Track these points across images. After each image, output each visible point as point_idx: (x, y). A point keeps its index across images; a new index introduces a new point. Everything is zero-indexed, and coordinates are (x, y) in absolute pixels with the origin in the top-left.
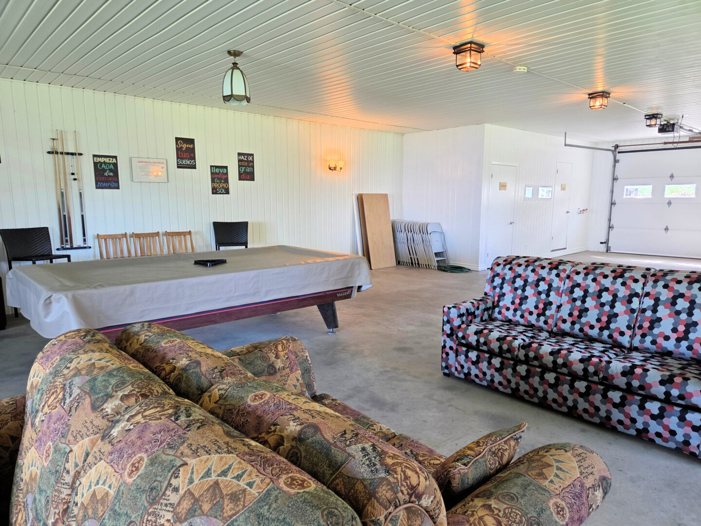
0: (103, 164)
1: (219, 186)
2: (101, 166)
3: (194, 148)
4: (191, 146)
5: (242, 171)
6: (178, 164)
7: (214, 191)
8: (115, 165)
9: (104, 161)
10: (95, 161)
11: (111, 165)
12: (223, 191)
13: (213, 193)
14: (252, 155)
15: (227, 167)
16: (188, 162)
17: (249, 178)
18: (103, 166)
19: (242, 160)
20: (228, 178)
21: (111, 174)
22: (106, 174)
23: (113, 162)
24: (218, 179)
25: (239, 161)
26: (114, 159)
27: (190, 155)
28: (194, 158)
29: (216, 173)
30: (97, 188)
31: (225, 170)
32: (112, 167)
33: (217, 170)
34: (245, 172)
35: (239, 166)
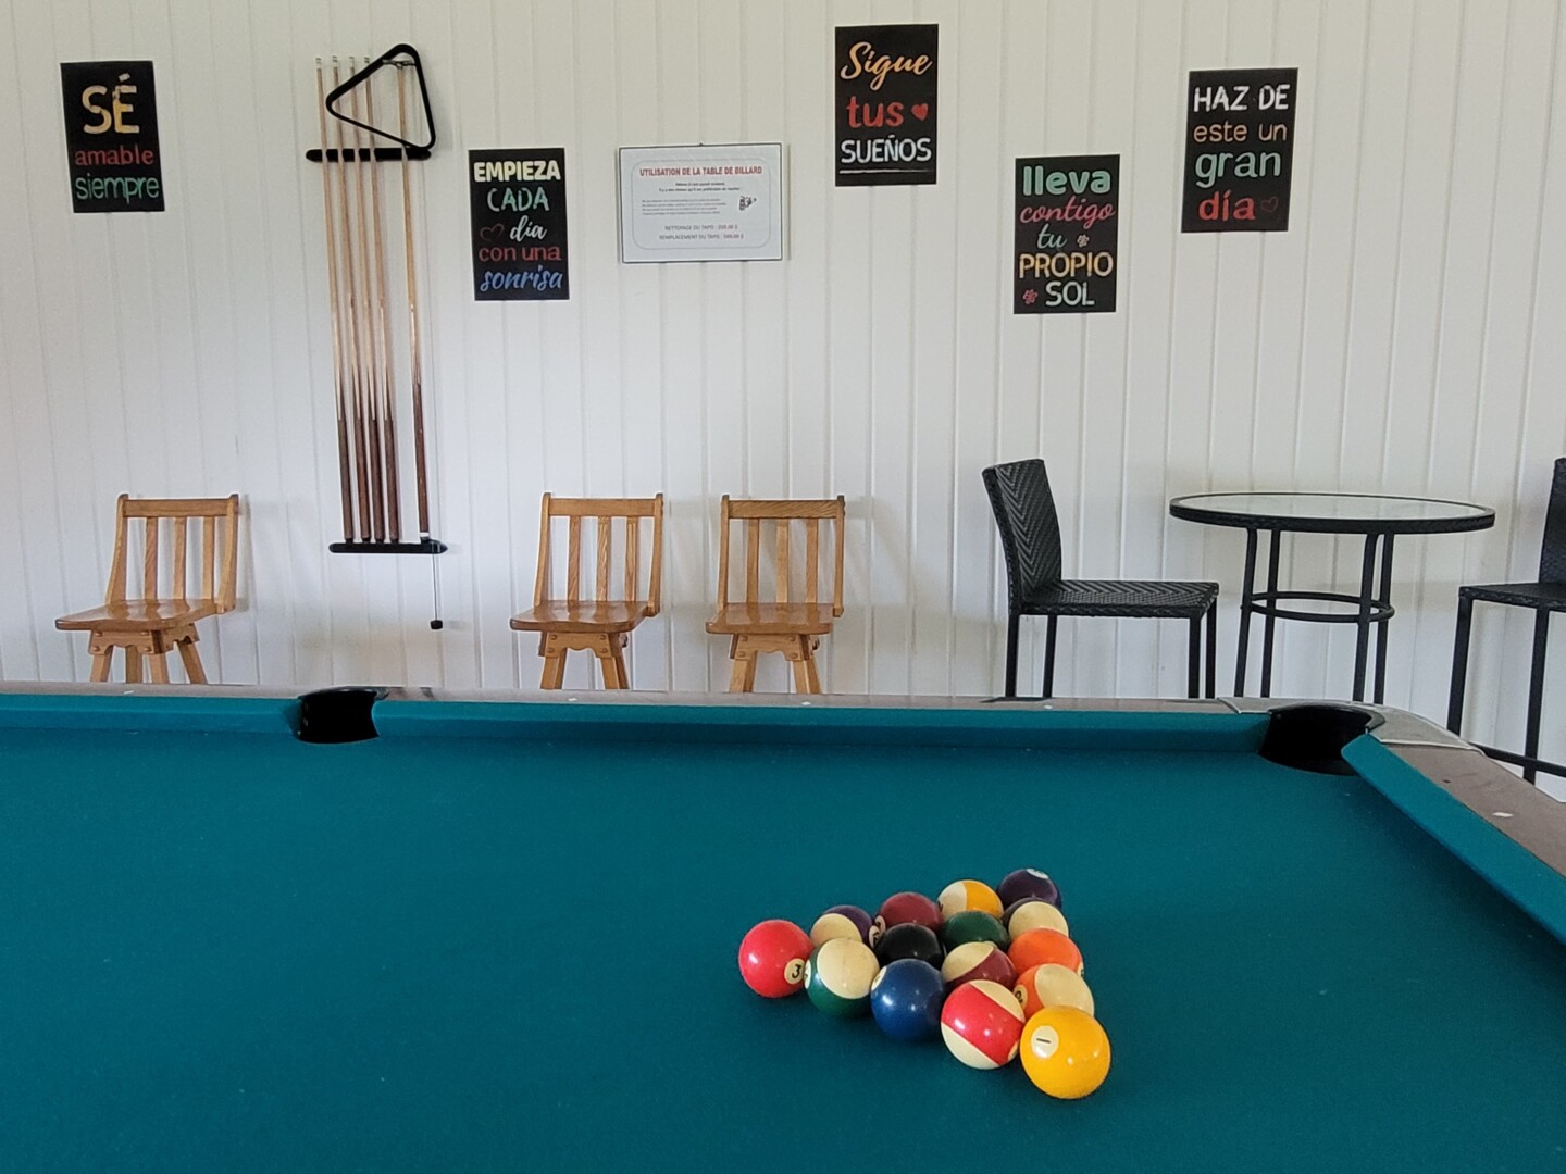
0: (509, 191)
1: (1061, 266)
2: (498, 200)
3: (931, 74)
4: (917, 66)
5: (1211, 174)
6: (840, 165)
7: (1030, 296)
8: (556, 190)
9: (513, 177)
10: (478, 179)
11: (540, 190)
12: (1082, 293)
13: (1021, 307)
14: (1290, 76)
15: (1116, 159)
16: (895, 151)
17: (1250, 215)
18: (508, 198)
19: (1219, 115)
20: (1115, 218)
21: (538, 232)
22: (516, 234)
23: (548, 178)
24: (1057, 228)
25: (1197, 118)
26: (553, 164)
27: (907, 113)
28: (928, 128)
29: (1047, 199)
30: (480, 296)
31: (1106, 176)
32: (541, 198)
33: (1055, 183)
34: (1227, 181)
35: (1193, 149)
